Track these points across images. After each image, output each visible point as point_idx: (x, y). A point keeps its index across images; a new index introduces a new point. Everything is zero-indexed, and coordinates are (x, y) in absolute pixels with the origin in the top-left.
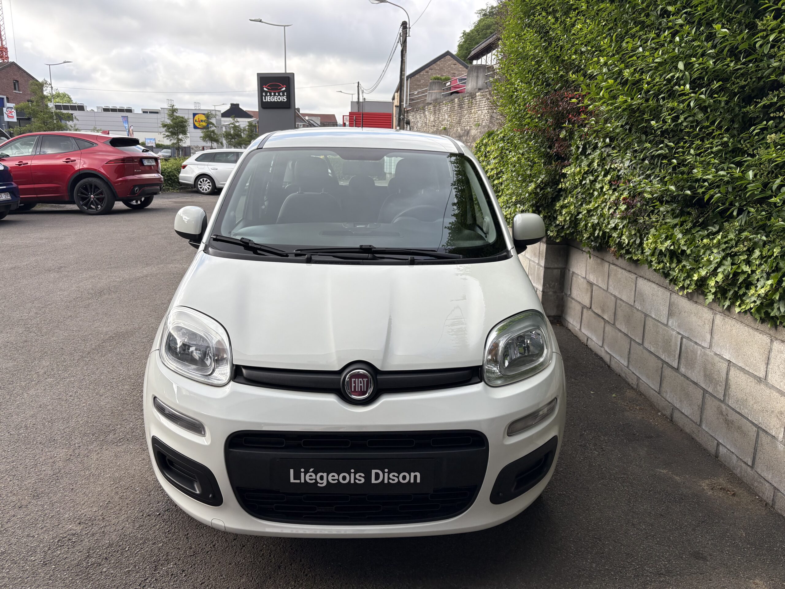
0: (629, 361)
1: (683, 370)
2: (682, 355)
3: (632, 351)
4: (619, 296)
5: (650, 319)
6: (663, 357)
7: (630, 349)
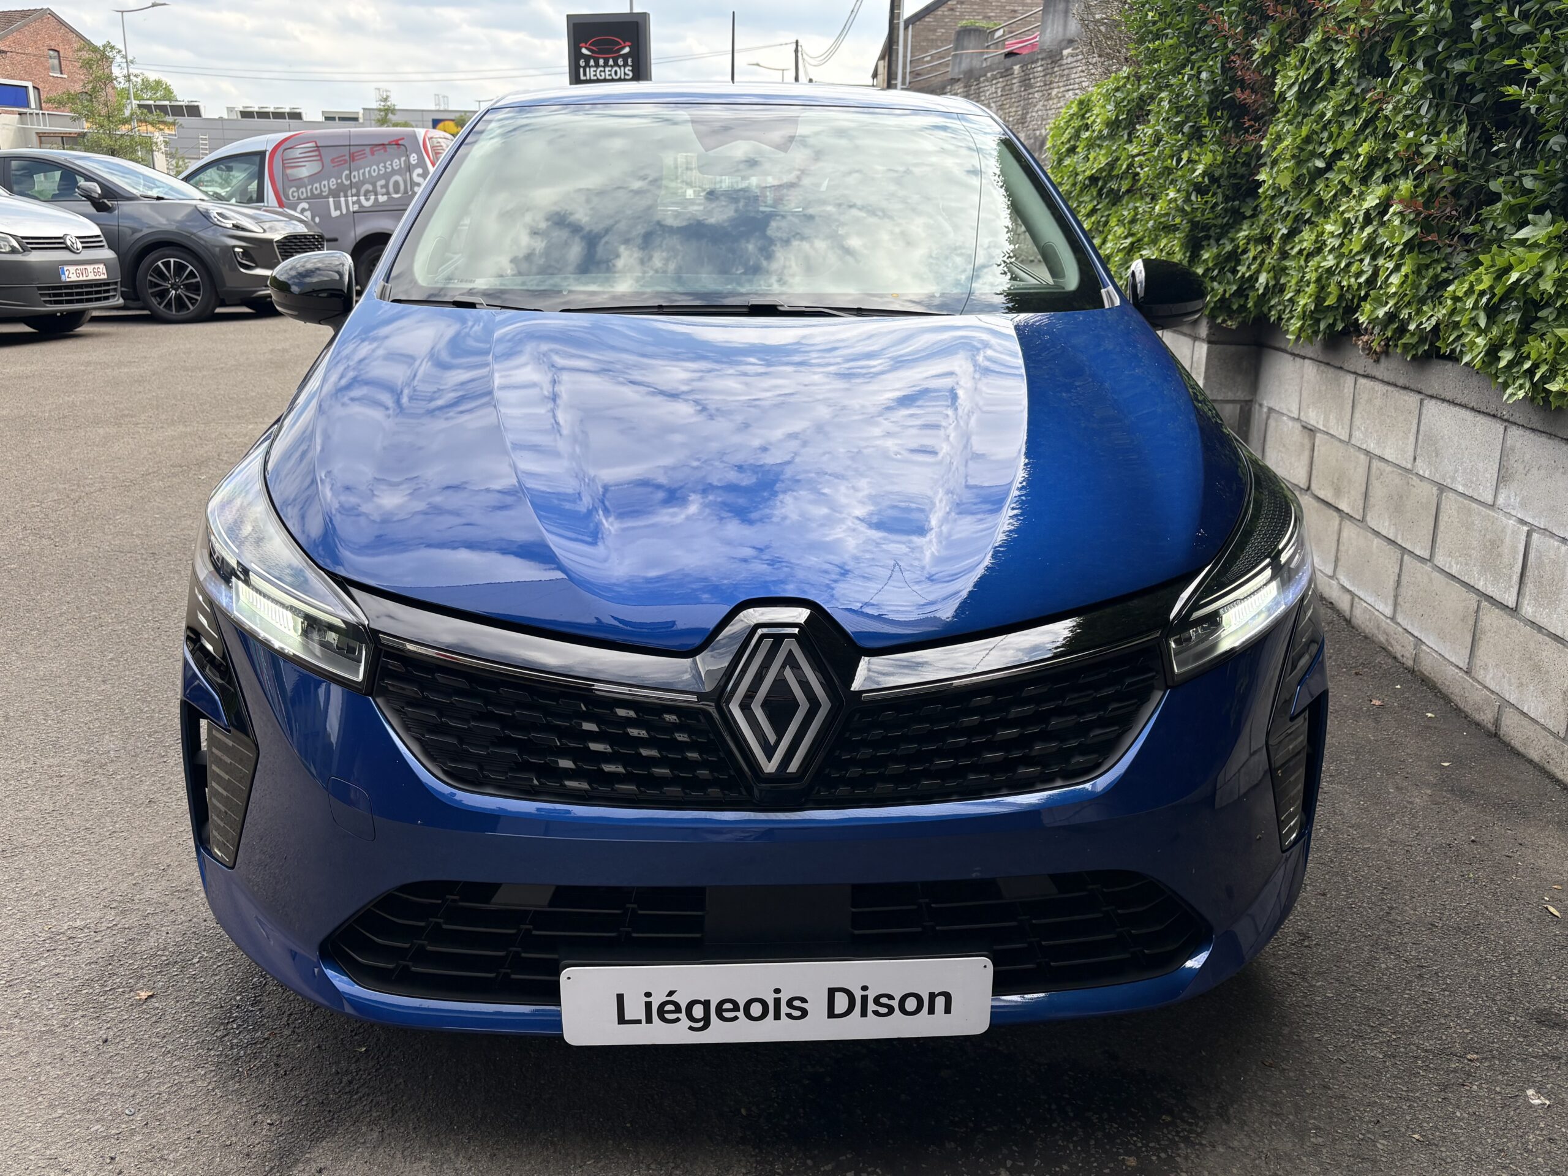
0: (1396, 604)
1: (1528, 609)
2: (1529, 573)
3: (1405, 579)
4: (1378, 452)
5: (1451, 495)
6: (1480, 585)
7: (1399, 576)
